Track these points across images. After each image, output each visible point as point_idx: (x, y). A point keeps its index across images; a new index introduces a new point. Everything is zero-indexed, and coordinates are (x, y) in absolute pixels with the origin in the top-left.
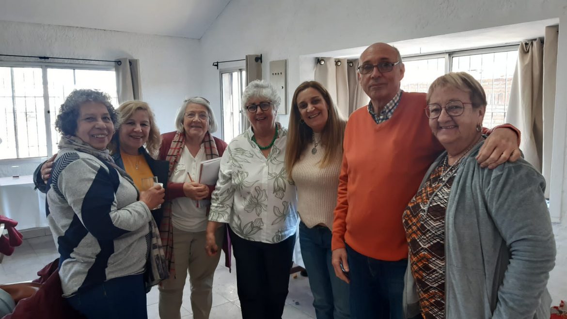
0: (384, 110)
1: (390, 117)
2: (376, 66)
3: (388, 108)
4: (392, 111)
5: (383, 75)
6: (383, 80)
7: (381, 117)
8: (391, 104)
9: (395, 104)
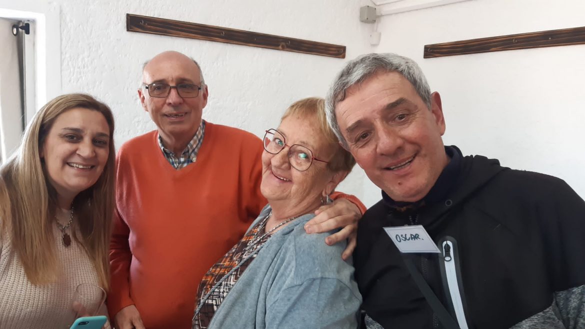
0: (187, 150)
1: (194, 160)
2: (174, 87)
3: (192, 146)
4: (196, 150)
5: (184, 101)
6: (186, 108)
7: (182, 160)
8: (195, 142)
9: (199, 141)
